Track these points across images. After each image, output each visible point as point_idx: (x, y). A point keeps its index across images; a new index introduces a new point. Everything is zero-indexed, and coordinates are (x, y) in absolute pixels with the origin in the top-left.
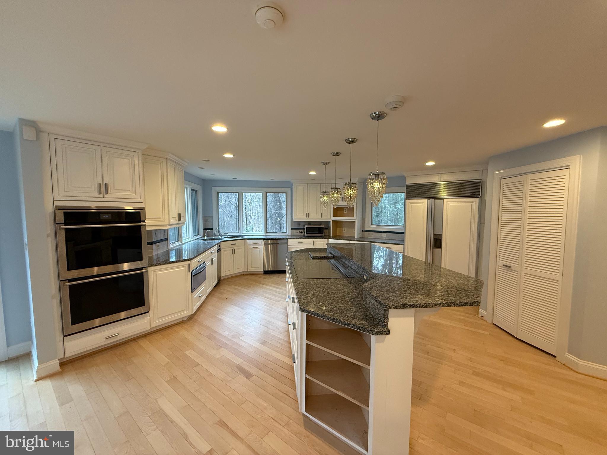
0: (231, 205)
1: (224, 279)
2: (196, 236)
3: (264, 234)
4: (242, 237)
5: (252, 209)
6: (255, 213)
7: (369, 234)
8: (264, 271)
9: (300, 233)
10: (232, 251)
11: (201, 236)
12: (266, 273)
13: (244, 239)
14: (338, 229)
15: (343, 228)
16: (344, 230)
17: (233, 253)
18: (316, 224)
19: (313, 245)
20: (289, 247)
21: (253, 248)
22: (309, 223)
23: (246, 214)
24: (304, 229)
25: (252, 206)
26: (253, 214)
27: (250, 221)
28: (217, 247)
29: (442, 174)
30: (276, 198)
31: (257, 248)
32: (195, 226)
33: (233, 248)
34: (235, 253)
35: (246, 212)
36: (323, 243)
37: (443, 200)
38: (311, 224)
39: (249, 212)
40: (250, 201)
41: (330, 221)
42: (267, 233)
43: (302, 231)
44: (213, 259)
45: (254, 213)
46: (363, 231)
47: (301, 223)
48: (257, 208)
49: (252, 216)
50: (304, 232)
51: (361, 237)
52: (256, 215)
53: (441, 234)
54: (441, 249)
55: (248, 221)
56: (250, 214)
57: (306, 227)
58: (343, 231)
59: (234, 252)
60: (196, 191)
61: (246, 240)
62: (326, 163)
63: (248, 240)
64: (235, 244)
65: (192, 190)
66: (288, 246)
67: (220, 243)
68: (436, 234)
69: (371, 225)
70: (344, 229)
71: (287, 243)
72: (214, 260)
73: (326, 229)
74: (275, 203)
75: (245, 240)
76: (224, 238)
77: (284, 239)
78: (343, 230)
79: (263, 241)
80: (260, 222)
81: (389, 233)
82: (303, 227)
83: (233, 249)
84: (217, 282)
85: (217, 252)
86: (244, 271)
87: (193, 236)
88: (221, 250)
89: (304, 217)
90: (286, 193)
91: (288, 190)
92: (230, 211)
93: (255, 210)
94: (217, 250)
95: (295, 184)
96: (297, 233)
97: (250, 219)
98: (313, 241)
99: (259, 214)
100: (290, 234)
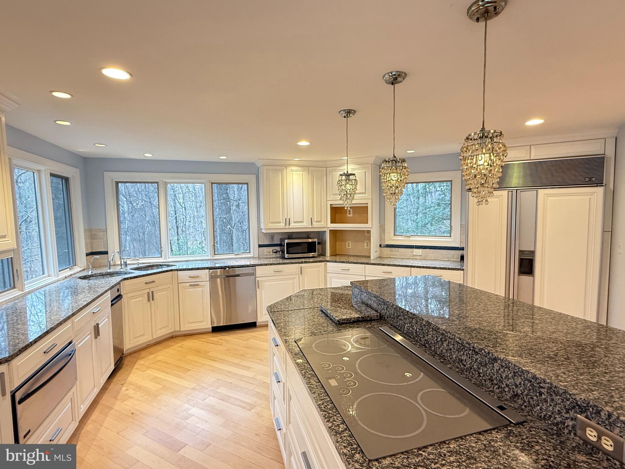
0: (153, 208)
1: (130, 354)
2: (68, 269)
3: (209, 258)
4: (168, 266)
5: (186, 212)
6: (190, 217)
7: (391, 251)
8: (213, 328)
9: (275, 252)
10: (146, 296)
11: (82, 269)
12: (216, 330)
13: (171, 270)
14: (337, 243)
15: (347, 243)
16: (349, 246)
17: (149, 301)
18: (301, 236)
19: (301, 274)
20: (258, 281)
21: (191, 285)
22: (290, 235)
23: (176, 219)
24: (281, 245)
25: (185, 208)
26: (186, 220)
27: (182, 230)
28: (110, 295)
29: (532, 147)
30: (222, 195)
31: (198, 285)
32: (68, 249)
33: (148, 290)
34: (153, 300)
35: (176, 217)
36: (317, 269)
37: (536, 191)
38: (293, 236)
39: (181, 217)
40: (181, 201)
41: (325, 232)
42: (215, 254)
43: (278, 248)
44: (98, 325)
45: (188, 219)
46: (380, 246)
47: (275, 236)
48: (193, 210)
49: (186, 222)
50: (283, 252)
51: (379, 256)
52: (192, 221)
53: (532, 249)
54: (533, 276)
55: (180, 230)
56: (182, 220)
57: (287, 243)
58: (347, 247)
59: (151, 297)
60: (66, 180)
61: (176, 272)
62: (349, 112)
63: (179, 272)
64: (154, 282)
65: (52, 175)
66: (257, 279)
67: (119, 283)
68: (524, 251)
69: (394, 235)
70: (349, 243)
71: (253, 274)
72: (100, 326)
73: (319, 243)
74: (221, 203)
75: (173, 272)
76: (131, 269)
77: (248, 266)
78: (347, 244)
79: (209, 271)
80: (198, 231)
81: (427, 248)
82: (279, 243)
83: (148, 293)
84: (114, 368)
85: (112, 305)
86: (174, 330)
87: (60, 271)
88: (122, 298)
89: (282, 225)
90: (247, 184)
91: (251, 179)
92: (151, 217)
93: (189, 214)
94: (112, 301)
95: (264, 167)
96: (270, 254)
97: (183, 227)
98: (301, 267)
99: (196, 219)
100: (257, 256)
